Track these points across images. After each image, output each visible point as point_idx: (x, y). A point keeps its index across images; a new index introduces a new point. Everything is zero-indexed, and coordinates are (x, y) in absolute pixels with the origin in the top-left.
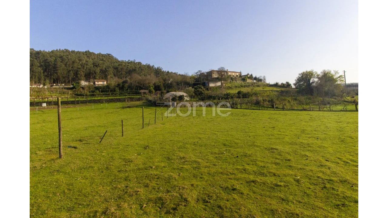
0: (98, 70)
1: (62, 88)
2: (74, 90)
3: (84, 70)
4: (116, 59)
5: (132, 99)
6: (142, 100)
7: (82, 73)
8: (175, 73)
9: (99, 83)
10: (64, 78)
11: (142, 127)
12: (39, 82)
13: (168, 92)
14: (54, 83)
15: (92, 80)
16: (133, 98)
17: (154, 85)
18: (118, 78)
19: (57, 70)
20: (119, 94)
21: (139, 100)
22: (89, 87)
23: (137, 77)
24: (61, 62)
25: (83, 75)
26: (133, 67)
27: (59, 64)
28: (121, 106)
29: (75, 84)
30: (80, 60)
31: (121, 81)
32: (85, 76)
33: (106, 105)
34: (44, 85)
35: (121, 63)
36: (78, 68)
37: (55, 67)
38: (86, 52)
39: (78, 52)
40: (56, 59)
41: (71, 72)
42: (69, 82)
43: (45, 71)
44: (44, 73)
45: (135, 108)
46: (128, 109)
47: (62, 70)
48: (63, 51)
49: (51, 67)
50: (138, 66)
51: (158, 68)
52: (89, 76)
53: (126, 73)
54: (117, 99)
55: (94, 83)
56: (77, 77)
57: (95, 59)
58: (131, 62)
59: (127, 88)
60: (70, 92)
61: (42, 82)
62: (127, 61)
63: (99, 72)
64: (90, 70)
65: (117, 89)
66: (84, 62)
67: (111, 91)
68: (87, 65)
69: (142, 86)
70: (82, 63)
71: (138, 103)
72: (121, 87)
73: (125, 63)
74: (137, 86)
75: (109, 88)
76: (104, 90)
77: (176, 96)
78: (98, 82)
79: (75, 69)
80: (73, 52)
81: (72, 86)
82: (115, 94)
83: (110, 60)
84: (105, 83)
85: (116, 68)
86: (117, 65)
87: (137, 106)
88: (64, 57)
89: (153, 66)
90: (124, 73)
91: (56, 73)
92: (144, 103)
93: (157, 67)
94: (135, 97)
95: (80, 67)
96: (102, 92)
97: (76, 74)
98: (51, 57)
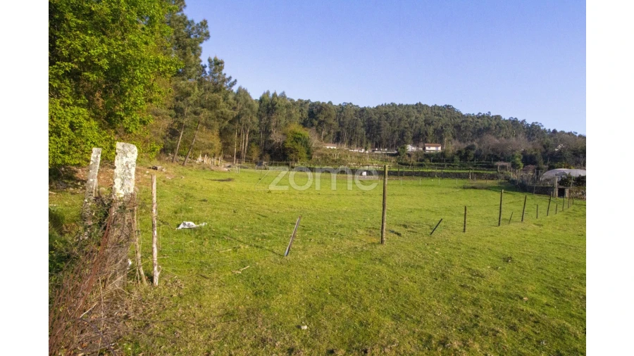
0: (431, 130)
1: (385, 154)
2: (398, 157)
3: (412, 131)
4: (458, 113)
5: (479, 176)
6: (498, 178)
7: (410, 135)
8: (569, 133)
9: (432, 149)
10: (387, 140)
11: (497, 224)
12: (361, 146)
13: (551, 168)
14: (376, 147)
15: (421, 144)
16: (482, 174)
17: (522, 154)
18: (460, 141)
19: (381, 131)
20: (460, 166)
21: (492, 177)
22: (417, 154)
23: (491, 140)
24: (386, 120)
25: (411, 137)
26: (486, 123)
27: (383, 122)
28: (461, 185)
29: (399, 149)
30: (408, 117)
31: (463, 146)
32: (413, 138)
33: (439, 181)
34: (366, 149)
35: (465, 118)
36: (405, 128)
37: (378, 127)
38: (416, 105)
39: (407, 105)
40: (380, 117)
41: (397, 133)
42: (393, 146)
43: (368, 132)
44: (366, 134)
45: (485, 191)
46: (472, 191)
47: (385, 132)
48: (389, 106)
49: (374, 127)
50: (494, 123)
51: (533, 125)
52: (418, 138)
53: (473, 134)
54: (455, 173)
55: (424, 149)
56: (403, 139)
57: (427, 114)
58: (483, 116)
59: (472, 158)
60: (393, 159)
61: (364, 145)
62: (476, 114)
63: (431, 133)
64: (420, 129)
65: (456, 158)
66: (413, 118)
67: (447, 161)
68: (417, 122)
69: (499, 156)
70: (411, 121)
71: (489, 182)
72: (463, 156)
73: (473, 117)
74: (489, 155)
75: (444, 157)
76: (438, 159)
77: (570, 177)
78: (429, 147)
79: (401, 128)
80: (401, 106)
81: (396, 152)
82: (453, 166)
83: (449, 115)
84: (440, 148)
85: (458, 127)
86: (460, 121)
87: (488, 188)
88: (390, 113)
89: (524, 121)
90: (469, 133)
91: (380, 134)
92: (501, 183)
93: (530, 123)
94: (485, 172)
95: (407, 126)
96: (434, 161)
97: (402, 135)
98: (375, 114)
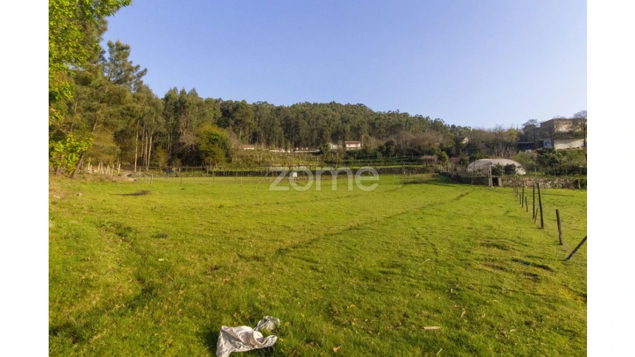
0: (348, 127)
1: (308, 153)
2: (321, 155)
3: (330, 129)
4: (370, 111)
5: (410, 170)
6: (428, 171)
7: (328, 133)
8: (465, 128)
9: (352, 146)
10: (306, 139)
12: (280, 147)
14: (295, 146)
15: (341, 142)
16: (413, 168)
18: (376, 137)
19: (299, 130)
20: (385, 162)
21: (422, 171)
22: (338, 150)
23: (408, 136)
24: (304, 119)
25: (329, 136)
26: (397, 120)
27: (301, 121)
29: (322, 148)
30: (325, 115)
31: (382, 143)
32: (332, 136)
34: (286, 149)
35: (378, 116)
36: (324, 126)
37: (297, 126)
38: (331, 103)
39: (321, 104)
40: (298, 116)
41: (315, 132)
42: (312, 144)
43: (286, 131)
44: (284, 134)
45: (425, 185)
47: (304, 130)
48: (304, 105)
49: (292, 126)
50: (404, 120)
51: (436, 121)
52: (337, 136)
53: (387, 130)
54: (388, 169)
55: (344, 146)
56: (321, 137)
57: (343, 112)
58: (393, 114)
59: (393, 153)
60: (318, 158)
61: (283, 145)
62: (387, 112)
63: (349, 130)
64: (337, 127)
65: (379, 154)
66: (330, 117)
67: (371, 157)
68: (334, 121)
69: (416, 150)
70: (328, 119)
71: (424, 176)
72: (386, 151)
73: (384, 115)
74: (408, 150)
75: (366, 153)
76: (361, 156)
77: (499, 167)
78: (349, 144)
79: (319, 127)
80: (315, 104)
81: (318, 151)
82: (379, 162)
83: (363, 113)
84: (359, 145)
85: (372, 124)
86: (374, 118)
88: (307, 112)
89: (428, 117)
90: (382, 130)
91: (298, 133)
93: (434, 120)
94: (416, 166)
95: (325, 124)
96: (358, 158)
97: (321, 134)
98: (292, 113)
